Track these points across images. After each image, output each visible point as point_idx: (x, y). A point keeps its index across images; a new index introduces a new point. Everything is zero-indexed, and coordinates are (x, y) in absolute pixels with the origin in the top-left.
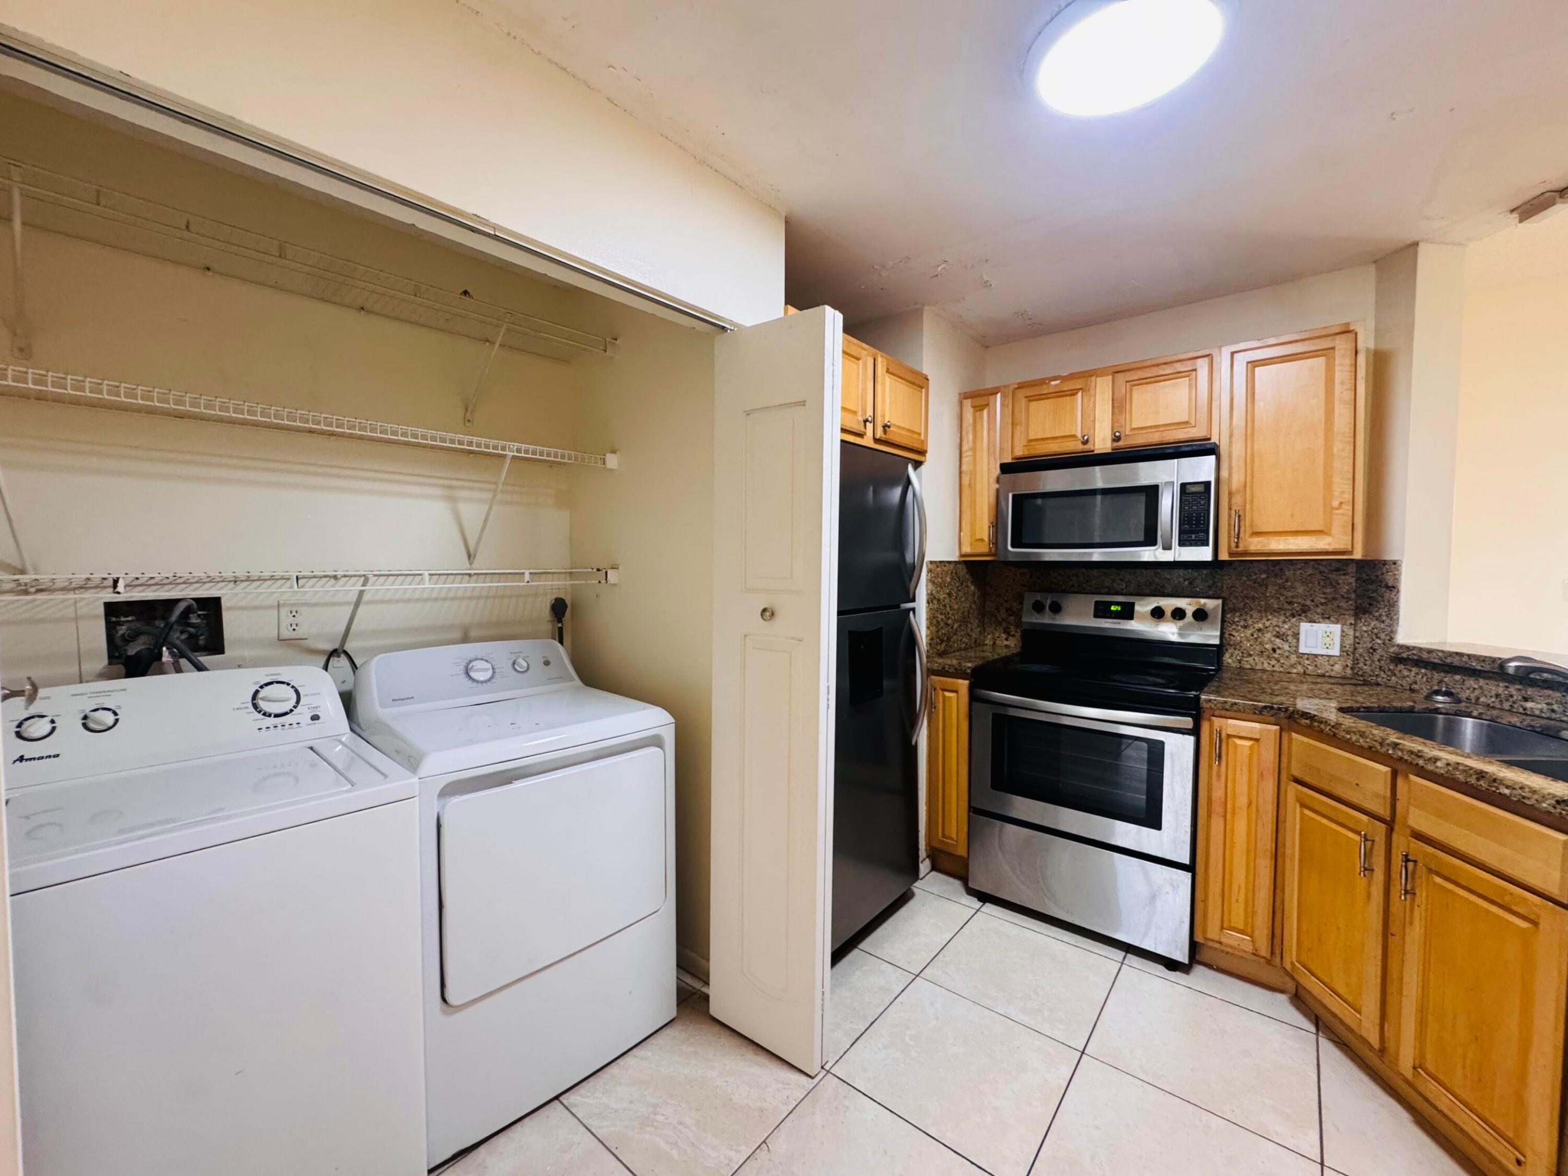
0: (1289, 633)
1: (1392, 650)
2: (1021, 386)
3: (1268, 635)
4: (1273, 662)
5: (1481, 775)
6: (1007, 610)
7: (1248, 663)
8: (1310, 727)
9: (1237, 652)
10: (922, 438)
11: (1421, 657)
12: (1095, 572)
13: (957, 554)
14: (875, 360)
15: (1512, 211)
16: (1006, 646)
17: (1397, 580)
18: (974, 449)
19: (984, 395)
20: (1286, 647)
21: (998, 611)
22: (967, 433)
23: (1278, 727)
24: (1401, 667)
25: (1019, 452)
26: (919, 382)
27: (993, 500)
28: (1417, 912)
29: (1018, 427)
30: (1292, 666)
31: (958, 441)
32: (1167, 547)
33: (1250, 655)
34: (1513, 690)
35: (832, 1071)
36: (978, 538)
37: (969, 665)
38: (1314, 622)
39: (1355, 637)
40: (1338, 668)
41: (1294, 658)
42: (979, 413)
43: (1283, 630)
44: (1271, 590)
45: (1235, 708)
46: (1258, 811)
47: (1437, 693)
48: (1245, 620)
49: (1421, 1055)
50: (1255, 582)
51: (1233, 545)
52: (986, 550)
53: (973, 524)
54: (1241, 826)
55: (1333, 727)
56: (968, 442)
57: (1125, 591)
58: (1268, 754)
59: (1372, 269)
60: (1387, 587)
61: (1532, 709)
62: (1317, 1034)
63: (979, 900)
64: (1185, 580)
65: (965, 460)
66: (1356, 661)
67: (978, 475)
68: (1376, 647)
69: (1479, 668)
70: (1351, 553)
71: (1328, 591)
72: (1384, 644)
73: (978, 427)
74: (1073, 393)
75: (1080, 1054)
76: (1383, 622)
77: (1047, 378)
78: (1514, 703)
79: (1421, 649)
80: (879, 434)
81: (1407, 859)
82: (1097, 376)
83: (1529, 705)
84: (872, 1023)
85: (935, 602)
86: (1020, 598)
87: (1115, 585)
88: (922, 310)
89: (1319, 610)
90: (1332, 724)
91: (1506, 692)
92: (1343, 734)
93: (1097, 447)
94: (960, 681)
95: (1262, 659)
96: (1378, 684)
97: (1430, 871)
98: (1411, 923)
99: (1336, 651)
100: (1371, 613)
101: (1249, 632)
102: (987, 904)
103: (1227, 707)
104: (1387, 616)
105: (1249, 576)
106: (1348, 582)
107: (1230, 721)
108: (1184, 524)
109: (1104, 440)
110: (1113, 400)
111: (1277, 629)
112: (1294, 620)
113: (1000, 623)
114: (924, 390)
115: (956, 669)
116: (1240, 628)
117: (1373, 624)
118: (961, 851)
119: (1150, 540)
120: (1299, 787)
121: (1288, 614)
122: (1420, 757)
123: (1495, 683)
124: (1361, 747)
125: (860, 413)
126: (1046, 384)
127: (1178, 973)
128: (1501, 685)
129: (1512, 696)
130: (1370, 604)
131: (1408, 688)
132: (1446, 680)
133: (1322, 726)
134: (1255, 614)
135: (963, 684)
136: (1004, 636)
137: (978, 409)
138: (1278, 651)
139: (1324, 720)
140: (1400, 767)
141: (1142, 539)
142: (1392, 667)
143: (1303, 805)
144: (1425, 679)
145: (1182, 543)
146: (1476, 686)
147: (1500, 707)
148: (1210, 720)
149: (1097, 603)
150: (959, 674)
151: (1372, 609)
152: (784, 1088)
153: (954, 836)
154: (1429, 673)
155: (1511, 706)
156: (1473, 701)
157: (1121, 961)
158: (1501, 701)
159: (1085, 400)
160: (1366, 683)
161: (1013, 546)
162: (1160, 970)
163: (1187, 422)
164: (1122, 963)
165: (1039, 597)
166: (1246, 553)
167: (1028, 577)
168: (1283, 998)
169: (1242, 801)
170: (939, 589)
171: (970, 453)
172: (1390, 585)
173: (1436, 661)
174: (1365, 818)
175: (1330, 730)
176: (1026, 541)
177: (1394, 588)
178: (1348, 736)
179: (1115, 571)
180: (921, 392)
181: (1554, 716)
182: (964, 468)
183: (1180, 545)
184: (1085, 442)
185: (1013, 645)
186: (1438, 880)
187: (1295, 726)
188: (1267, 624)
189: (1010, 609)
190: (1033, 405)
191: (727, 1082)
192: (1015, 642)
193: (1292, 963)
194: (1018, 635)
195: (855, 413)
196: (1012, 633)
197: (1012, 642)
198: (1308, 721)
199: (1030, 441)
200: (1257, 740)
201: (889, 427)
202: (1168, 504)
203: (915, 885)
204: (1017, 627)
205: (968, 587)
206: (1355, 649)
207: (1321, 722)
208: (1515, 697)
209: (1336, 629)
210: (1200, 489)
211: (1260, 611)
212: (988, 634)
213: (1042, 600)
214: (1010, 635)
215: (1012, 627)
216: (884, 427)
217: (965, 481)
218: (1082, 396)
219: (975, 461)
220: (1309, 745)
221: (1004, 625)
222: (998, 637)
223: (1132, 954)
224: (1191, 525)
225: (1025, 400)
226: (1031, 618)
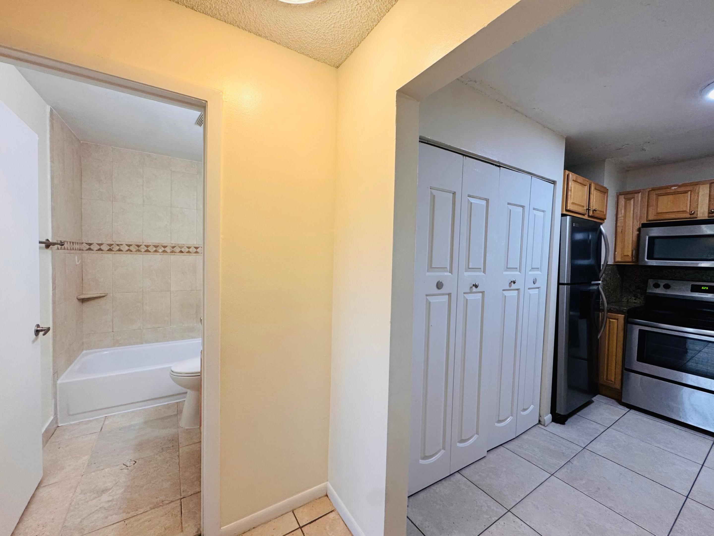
2: (653, 190)
10: (605, 213)
12: (691, 271)
13: (613, 261)
14: (590, 185)
16: (635, 303)
18: (625, 217)
19: (632, 193)
21: (631, 287)
22: (621, 210)
25: (651, 217)
26: (604, 191)
27: (635, 239)
29: (651, 207)
31: (615, 213)
36: (626, 254)
42: (628, 201)
52: (630, 260)
53: (623, 248)
56: (621, 213)
63: (628, 408)
65: (619, 222)
67: (627, 228)
73: (628, 206)
74: (686, 192)
75: (701, 466)
77: (669, 186)
80: (591, 214)
82: (700, 185)
86: (646, 283)
87: (704, 277)
88: (604, 161)
93: (699, 216)
94: (621, 315)
102: (632, 410)
109: (703, 213)
110: (710, 195)
113: (631, 292)
114: (606, 194)
125: (585, 207)
126: (669, 188)
136: (634, 298)
149: (692, 286)
153: (613, 380)
157: (713, 440)
159: (692, 196)
161: (647, 259)
165: (657, 281)
167: (649, 272)
170: (606, 276)
171: (622, 218)
176: (655, 257)
179: (704, 271)
182: (619, 224)
184: (692, 214)
189: (639, 286)
190: (661, 197)
192: (641, 301)
194: (642, 298)
195: (583, 206)
197: (638, 301)
199: (658, 213)
201: (596, 211)
204: (642, 294)
205: (617, 275)
212: (624, 297)
213: (659, 283)
214: (637, 297)
215: (638, 294)
216: (593, 211)
217: (619, 230)
218: (691, 194)
219: (625, 222)
221: (634, 293)
222: (630, 298)
225: (655, 196)
226: (651, 291)
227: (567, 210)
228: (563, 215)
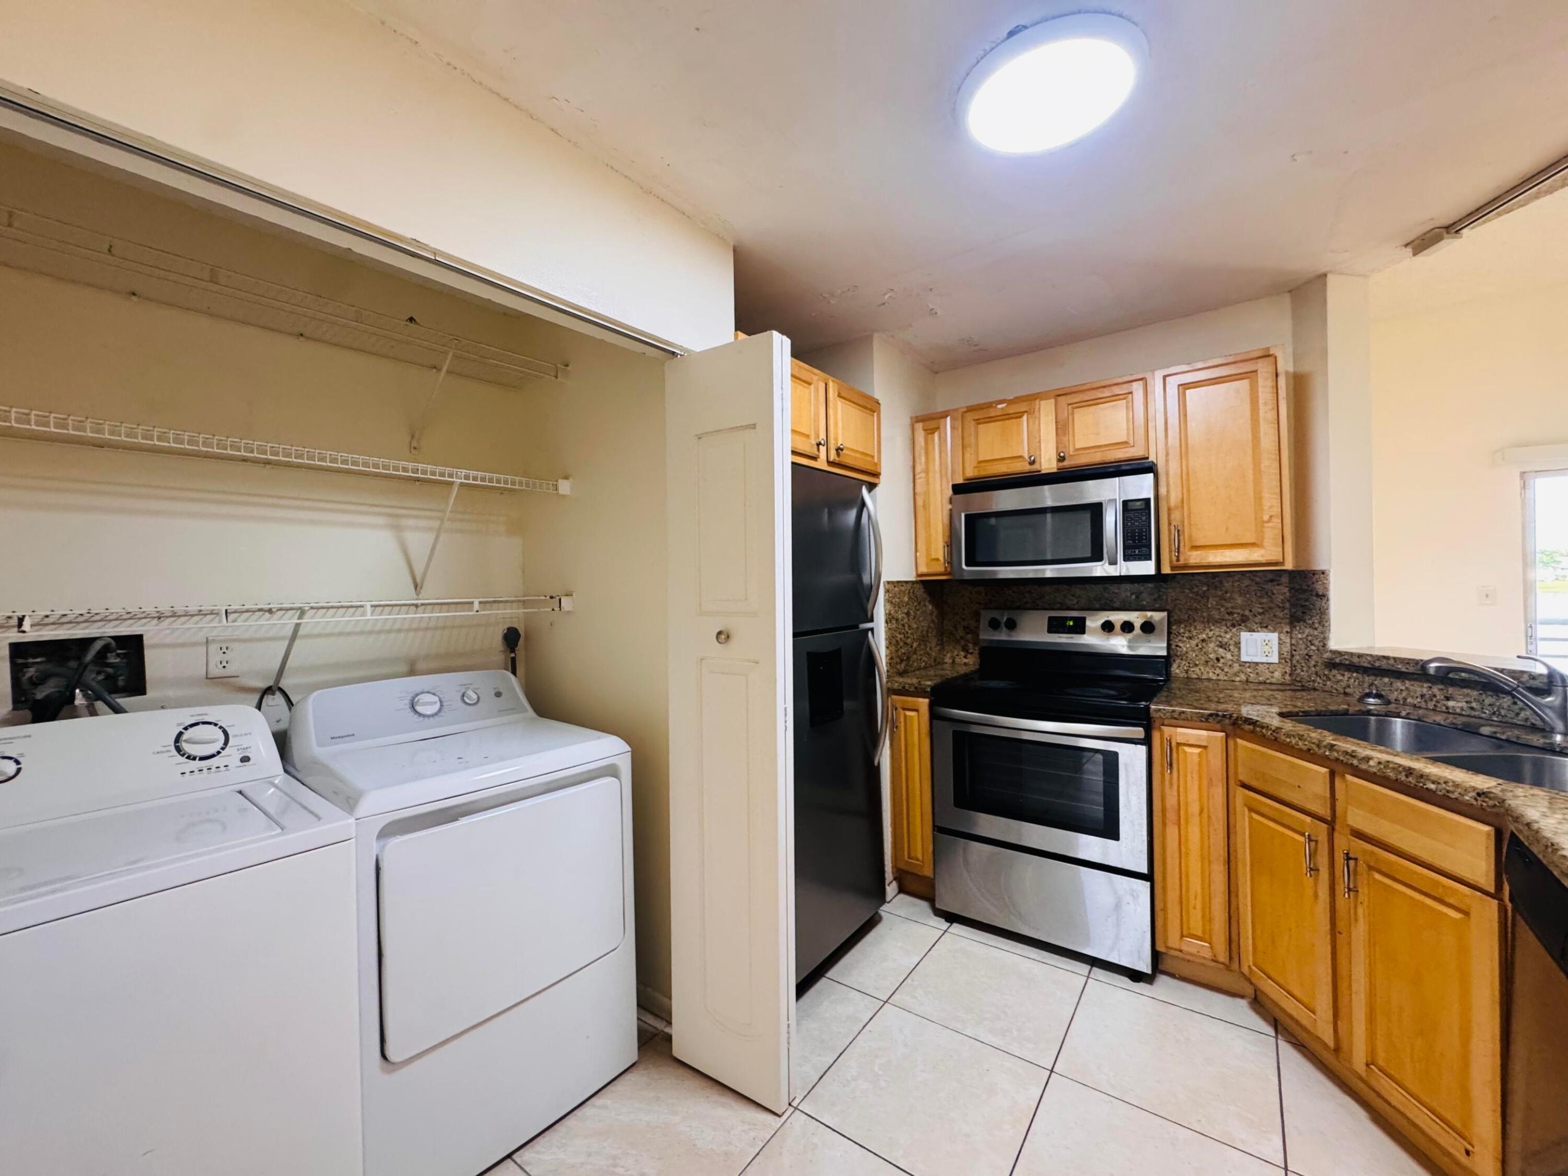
0: (1231, 642)
1: (1326, 655)
2: (970, 409)
3: (1212, 645)
4: (1218, 671)
5: (1409, 771)
6: (965, 628)
7: (1195, 673)
8: (1253, 732)
9: (1184, 662)
10: (876, 460)
11: (1352, 662)
13: (914, 574)
14: (826, 384)
15: (1406, 245)
16: (965, 664)
17: (1326, 589)
18: (927, 471)
19: (936, 419)
20: (1229, 656)
21: (956, 630)
22: (920, 455)
23: (1223, 734)
24: (1335, 672)
25: (971, 473)
26: (870, 406)
27: (946, 521)
28: (1360, 911)
29: (968, 449)
30: (1236, 675)
31: (911, 463)
32: (1113, 562)
33: (1196, 665)
34: (1435, 690)
35: (799, 1107)
36: (934, 557)
37: (929, 683)
38: (1254, 631)
39: (1292, 645)
40: (1277, 675)
41: (1236, 667)
42: (930, 436)
43: (1225, 640)
44: (1212, 602)
45: (1183, 716)
46: (1209, 817)
47: (1369, 695)
48: (1190, 631)
49: (1372, 1051)
50: (1197, 594)
51: (1174, 559)
52: (941, 569)
53: (928, 544)
54: (1194, 833)
55: (1274, 731)
56: (921, 464)
57: (1076, 606)
58: (1216, 758)
59: (1287, 299)
60: (1317, 595)
61: (1453, 707)
62: (1277, 1038)
63: (947, 921)
64: (1131, 595)
65: (918, 481)
66: (1293, 667)
67: (932, 496)
68: (1311, 653)
69: (1404, 670)
70: (1282, 563)
71: (1265, 600)
72: (1318, 650)
73: (930, 448)
74: (1019, 415)
75: (1049, 1072)
76: (1316, 629)
77: (992, 403)
78: (1437, 702)
79: (1352, 654)
80: (833, 456)
81: (1348, 858)
82: (1041, 399)
83: (1451, 704)
84: (841, 1054)
85: (894, 622)
86: (977, 616)
87: (1067, 600)
88: (869, 339)
89: (1257, 620)
90: (1273, 728)
91: (1430, 692)
92: (1283, 738)
93: (1043, 467)
94: (921, 700)
95: (1207, 669)
96: (1315, 689)
97: (1371, 868)
98: (1356, 920)
99: (1275, 659)
100: (1304, 621)
101: (1194, 642)
102: (955, 925)
103: (1176, 716)
104: (1319, 623)
105: (1191, 589)
106: (1282, 592)
107: (1180, 730)
108: (1128, 540)
109: (1050, 460)
110: (1056, 422)
111: (1220, 639)
112: (1234, 630)
113: (958, 642)
114: (875, 414)
115: (916, 688)
116: (1185, 639)
117: (1307, 631)
118: (928, 872)
119: (1097, 555)
120: (1247, 792)
121: (1229, 624)
122: (1354, 757)
123: (1420, 684)
124: (1301, 750)
125: (812, 437)
126: (992, 407)
127: (1141, 984)
128: (1425, 685)
129: (1435, 696)
130: (1304, 613)
131: (1342, 691)
132: (1376, 682)
133: (1264, 731)
134: (1200, 626)
135: (924, 703)
136: (963, 654)
137: (930, 432)
138: (1222, 661)
139: (1265, 725)
140: (1338, 768)
141: (1089, 555)
142: (1326, 672)
143: (1251, 810)
144: (1357, 683)
145: (1127, 558)
146: (1403, 688)
147: (1425, 707)
148: (1160, 730)
149: (1050, 619)
150: (919, 692)
151: (1307, 617)
152: (751, 1129)
153: (920, 856)
154: (1360, 676)
155: (1435, 705)
156: (1401, 702)
157: (1087, 975)
158: (1425, 701)
159: (1031, 422)
160: (1304, 689)
161: (967, 565)
162: (1125, 981)
163: (1126, 442)
164: (1088, 977)
165: (995, 614)
166: (1186, 566)
167: (983, 594)
168: (1243, 1003)
169: (1194, 808)
170: (897, 609)
171: (923, 475)
172: (1320, 594)
173: (1366, 665)
174: (1308, 819)
175: (1271, 734)
176: (979, 559)
177: (1323, 596)
178: (1288, 740)
179: (1066, 586)
180: (873, 416)
181: (1473, 713)
182: (918, 489)
183: (1125, 560)
184: (1032, 463)
185: (971, 663)
186: (1378, 876)
187: (1238, 731)
188: (1211, 634)
189: (968, 628)
190: (982, 427)
191: (690, 1126)
192: (974, 659)
193: (1249, 967)
194: (977, 652)
195: (808, 436)
197: (970, 660)
198: (1251, 727)
199: (980, 462)
200: (1205, 747)
201: (842, 450)
202: (1112, 521)
203: (881, 908)
204: (975, 644)
205: (925, 606)
206: (1292, 656)
207: (1263, 727)
208: (1438, 697)
209: (1274, 637)
210: (1141, 505)
211: (1203, 622)
212: (947, 652)
213: (998, 617)
214: (968, 653)
215: (970, 645)
216: (837, 450)
217: (920, 503)
218: (1028, 418)
219: (928, 483)
220: (1254, 750)
221: (963, 643)
222: (957, 655)
223: (1097, 967)
224: (1134, 541)
225: (973, 423)
226: (988, 635)
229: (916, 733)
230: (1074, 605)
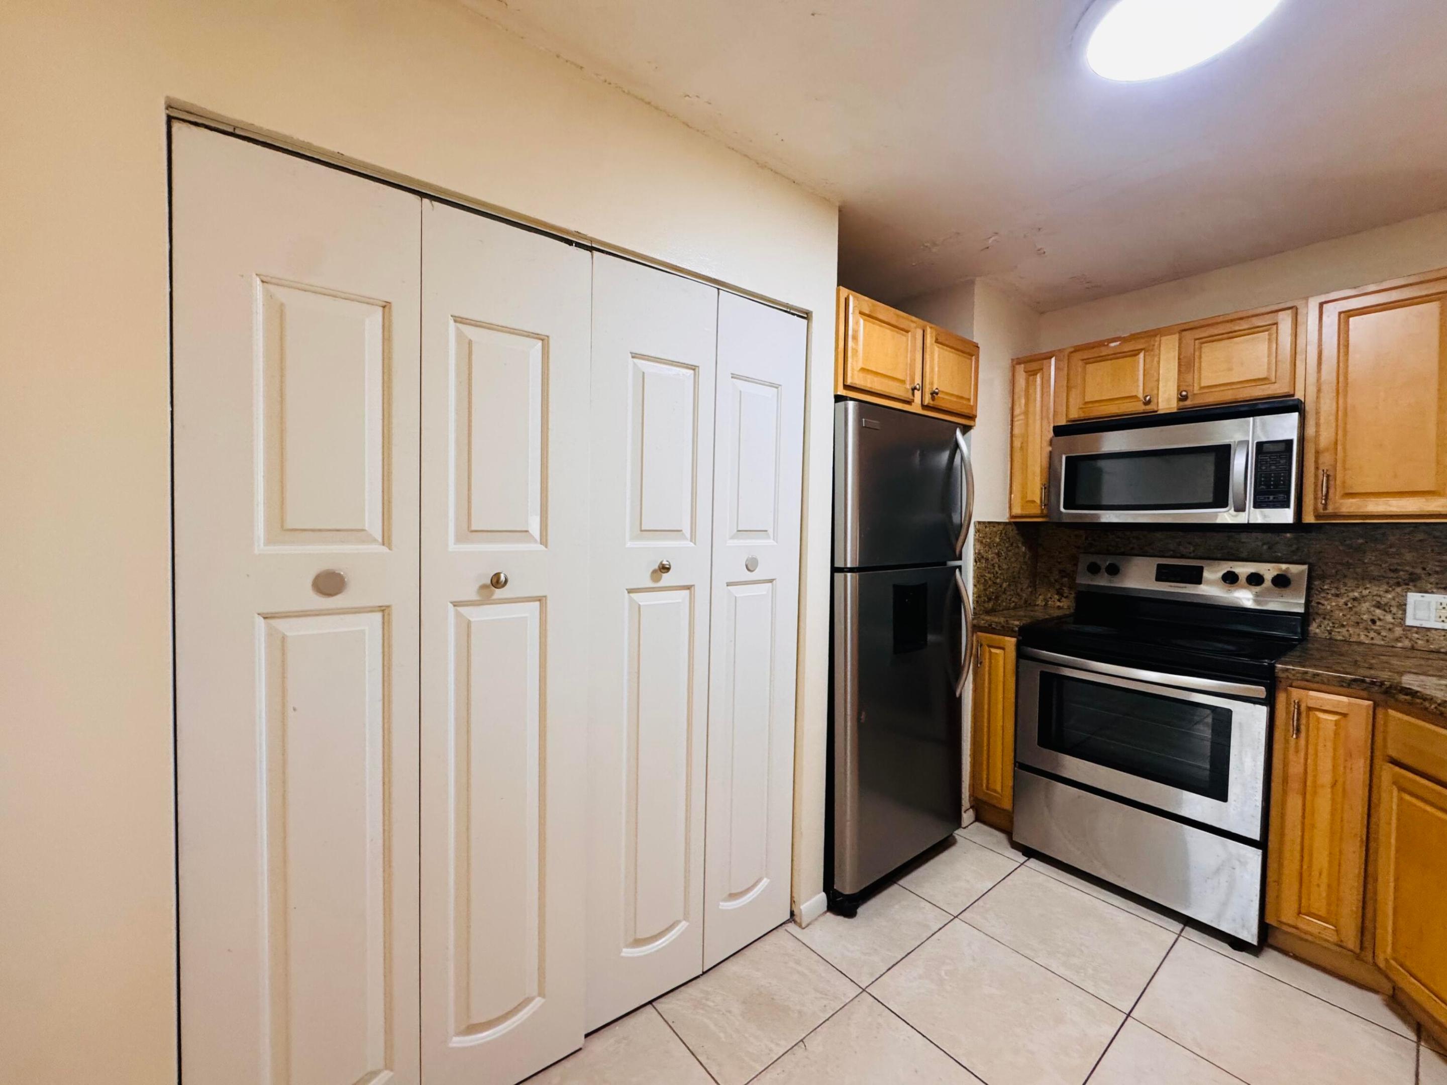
0: (1393, 603)
2: (1077, 349)
3: (1365, 606)
4: (1372, 634)
6: (1061, 571)
7: (1340, 634)
8: (1411, 703)
9: (1326, 622)
10: (972, 403)
12: (1159, 535)
13: (1008, 515)
14: (924, 331)
16: (1059, 607)
18: (1026, 413)
19: (1039, 360)
20: (1389, 618)
21: (1051, 573)
22: (1019, 398)
23: (1371, 702)
25: (1075, 414)
26: (969, 350)
27: (1045, 462)
29: (1073, 390)
30: (1398, 640)
31: (1010, 406)
32: (1240, 509)
35: (867, 990)
36: (1029, 498)
37: (1017, 623)
38: (1426, 592)
41: (1398, 631)
42: (1031, 378)
43: (1385, 600)
44: (1369, 557)
45: (1317, 679)
46: (1344, 790)
48: (1337, 588)
50: (1350, 547)
51: (1320, 506)
52: (1037, 511)
53: (1024, 486)
54: (1323, 804)
55: (1439, 705)
56: (1020, 405)
57: (1192, 555)
58: (1358, 729)
62: (1418, 1043)
63: (1024, 854)
64: (1264, 544)
65: (1016, 424)
67: (1030, 438)
71: (1443, 558)
73: (1032, 389)
74: (1135, 353)
75: (1125, 1016)
77: (1105, 341)
80: (927, 400)
82: (1162, 335)
84: (909, 954)
85: (983, 561)
86: (1074, 560)
87: (1181, 548)
88: (972, 283)
89: (1432, 580)
90: (1439, 701)
93: (1160, 407)
94: (1008, 639)
95: (1357, 630)
101: (1342, 601)
102: (1032, 860)
103: (1308, 678)
105: (1342, 542)
107: (1312, 693)
108: (1261, 485)
109: (1169, 399)
110: (1179, 359)
111: (1378, 599)
112: (1399, 590)
113: (1053, 584)
114: (974, 358)
115: (1003, 627)
116: (1330, 596)
118: (1007, 804)
119: (1220, 501)
120: (1397, 769)
121: (1392, 582)
125: (908, 383)
126: (1105, 345)
127: (1244, 954)
133: (1427, 704)
134: (1350, 582)
135: (1011, 642)
136: (1057, 597)
137: (1032, 373)
138: (1378, 623)
139: (1428, 697)
141: (1210, 499)
143: (1402, 789)
145: (1257, 505)
148: (1286, 690)
149: (1160, 567)
150: (1006, 631)
153: (999, 789)
157: (1178, 933)
159: (1148, 361)
161: (1065, 508)
162: (1225, 948)
163: (1266, 379)
164: (1179, 935)
165: (1096, 559)
166: (1335, 516)
167: (1083, 538)
168: (1375, 999)
169: (1326, 779)
170: (987, 548)
171: (1022, 417)
175: (1436, 708)
176: (1080, 502)
179: (1182, 534)
180: (971, 359)
182: (1016, 431)
183: (1255, 507)
184: (1148, 403)
185: (1066, 606)
187: (1392, 701)
189: (1063, 571)
190: (1090, 367)
192: (1069, 603)
193: (1387, 960)
194: (1073, 595)
195: (903, 382)
196: (1065, 595)
197: (1065, 603)
198: (1408, 698)
199: (1087, 403)
200: (1345, 715)
201: (937, 394)
202: (1241, 465)
203: (956, 832)
204: (1070, 588)
205: (1018, 547)
207: (1425, 700)
210: (1281, 447)
211: (1356, 579)
212: (1040, 595)
213: (1099, 562)
214: (1063, 596)
215: (1065, 588)
216: (932, 394)
217: (1017, 444)
218: (1144, 357)
219: (1027, 425)
220: (1410, 723)
221: (1057, 587)
222: (1051, 598)
223: (1190, 927)
224: (1268, 486)
225: (1080, 363)
226: (1084, 580)
227: (847, 387)
228: (838, 398)
229: (1001, 670)
230: (1190, 553)
